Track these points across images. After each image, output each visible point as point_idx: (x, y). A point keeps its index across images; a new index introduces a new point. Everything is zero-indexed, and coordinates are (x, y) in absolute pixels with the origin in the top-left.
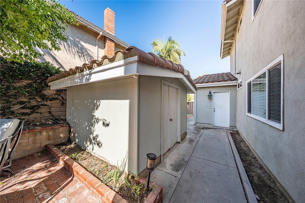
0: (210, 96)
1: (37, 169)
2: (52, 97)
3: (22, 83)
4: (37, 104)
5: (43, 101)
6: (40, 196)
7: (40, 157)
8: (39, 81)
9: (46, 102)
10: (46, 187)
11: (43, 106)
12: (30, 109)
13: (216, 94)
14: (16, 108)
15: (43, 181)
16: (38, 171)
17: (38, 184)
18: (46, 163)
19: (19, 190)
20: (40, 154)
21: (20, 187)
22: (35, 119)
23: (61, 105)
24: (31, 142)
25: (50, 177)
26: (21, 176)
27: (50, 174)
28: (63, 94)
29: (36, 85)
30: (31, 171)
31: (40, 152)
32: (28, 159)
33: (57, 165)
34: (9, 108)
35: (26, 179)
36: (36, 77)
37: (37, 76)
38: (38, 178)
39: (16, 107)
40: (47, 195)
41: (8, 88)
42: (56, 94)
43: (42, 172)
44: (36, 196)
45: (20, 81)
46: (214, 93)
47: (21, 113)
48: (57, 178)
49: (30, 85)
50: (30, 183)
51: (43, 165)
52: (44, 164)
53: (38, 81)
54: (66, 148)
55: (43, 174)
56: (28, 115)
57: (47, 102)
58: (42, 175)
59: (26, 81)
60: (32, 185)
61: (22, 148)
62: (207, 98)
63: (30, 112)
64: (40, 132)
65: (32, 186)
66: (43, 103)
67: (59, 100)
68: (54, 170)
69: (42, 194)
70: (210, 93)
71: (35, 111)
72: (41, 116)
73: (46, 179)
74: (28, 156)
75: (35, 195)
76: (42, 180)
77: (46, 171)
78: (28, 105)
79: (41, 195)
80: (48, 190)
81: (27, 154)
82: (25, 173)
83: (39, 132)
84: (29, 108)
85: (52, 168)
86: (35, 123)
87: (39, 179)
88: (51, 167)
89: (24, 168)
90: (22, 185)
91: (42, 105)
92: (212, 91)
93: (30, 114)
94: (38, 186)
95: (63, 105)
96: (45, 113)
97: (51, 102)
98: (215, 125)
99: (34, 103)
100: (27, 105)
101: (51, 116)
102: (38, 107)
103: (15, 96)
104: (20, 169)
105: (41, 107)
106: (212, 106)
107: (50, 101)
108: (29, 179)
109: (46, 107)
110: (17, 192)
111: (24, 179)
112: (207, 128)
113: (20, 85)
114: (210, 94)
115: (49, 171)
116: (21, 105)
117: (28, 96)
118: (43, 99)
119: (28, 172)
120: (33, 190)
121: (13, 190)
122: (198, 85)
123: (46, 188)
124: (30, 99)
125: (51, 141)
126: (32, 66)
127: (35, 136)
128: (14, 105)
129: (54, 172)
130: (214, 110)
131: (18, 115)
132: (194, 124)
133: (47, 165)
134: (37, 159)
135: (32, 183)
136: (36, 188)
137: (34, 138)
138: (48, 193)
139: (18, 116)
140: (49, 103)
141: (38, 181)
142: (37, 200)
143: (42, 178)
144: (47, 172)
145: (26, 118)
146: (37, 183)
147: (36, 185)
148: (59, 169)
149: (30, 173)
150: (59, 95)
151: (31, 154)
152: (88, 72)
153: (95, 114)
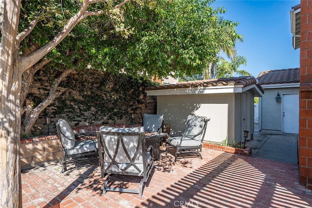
0: (278, 98)
13: (285, 97)
14: (129, 110)
28: (146, 99)
42: (143, 99)
46: (283, 95)
62: (274, 102)
66: (138, 106)
70: (278, 95)
72: (137, 116)
92: (281, 93)
96: (139, 114)
98: (284, 132)
105: (137, 109)
106: (281, 110)
112: (275, 134)
114: (278, 97)
122: (263, 86)
130: (284, 114)
132: (259, 131)
152: (202, 88)
153: (194, 114)
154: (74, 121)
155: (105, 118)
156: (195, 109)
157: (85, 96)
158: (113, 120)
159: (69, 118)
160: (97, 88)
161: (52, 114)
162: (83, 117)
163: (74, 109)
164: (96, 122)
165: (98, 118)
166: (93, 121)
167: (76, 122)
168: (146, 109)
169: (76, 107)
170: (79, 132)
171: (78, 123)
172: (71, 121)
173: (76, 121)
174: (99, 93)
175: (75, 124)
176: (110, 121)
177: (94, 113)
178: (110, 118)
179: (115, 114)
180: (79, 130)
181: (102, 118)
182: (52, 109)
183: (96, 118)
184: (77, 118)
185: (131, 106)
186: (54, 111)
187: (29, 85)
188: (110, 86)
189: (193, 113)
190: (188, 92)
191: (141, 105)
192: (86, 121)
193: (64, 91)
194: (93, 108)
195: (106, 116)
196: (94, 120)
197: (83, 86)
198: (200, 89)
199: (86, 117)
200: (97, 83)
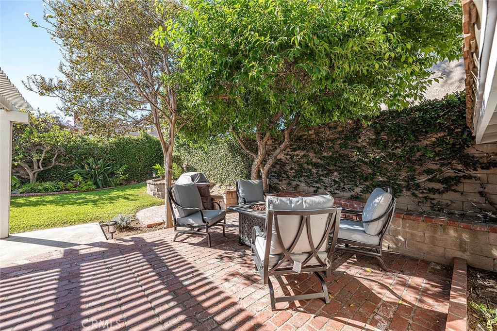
1: (413, 284)
2: (489, 159)
3: (430, 139)
4: (454, 175)
5: (467, 168)
6: (377, 317)
7: (434, 272)
8: (459, 130)
9: (475, 172)
10: (394, 314)
11: (465, 179)
12: (442, 183)
14: (421, 180)
15: (399, 304)
16: (410, 287)
17: (390, 303)
18: (432, 286)
19: (373, 291)
20: (438, 268)
21: (376, 288)
22: (452, 202)
24: (428, 240)
25: (413, 309)
26: (390, 278)
27: (416, 304)
29: (450, 138)
30: (404, 280)
31: (443, 265)
32: (417, 264)
33: (442, 302)
34: (413, 179)
35: (388, 285)
36: (453, 125)
37: (453, 121)
38: (400, 295)
39: (422, 178)
40: (382, 324)
41: (412, 149)
43: (412, 293)
44: (375, 312)
45: (426, 136)
47: (429, 188)
48: (418, 320)
49: (441, 141)
50: (388, 293)
51: (423, 285)
52: (427, 286)
53: (456, 130)
54: (492, 287)
55: (410, 296)
56: (439, 193)
57: (477, 171)
58: (407, 296)
59: (435, 136)
60: (387, 296)
61: (415, 242)
63: (443, 189)
64: (444, 228)
65: (384, 299)
66: (466, 173)
68: (429, 305)
69: (381, 316)
71: (453, 188)
72: (463, 198)
73: (405, 305)
74: (421, 261)
75: (376, 310)
76: (400, 302)
77: (418, 297)
78: (438, 176)
79: (379, 317)
80: (391, 320)
81: (421, 256)
82: (396, 278)
83: (441, 226)
84: (439, 181)
85: (430, 301)
86: (452, 211)
87: (400, 298)
88: (431, 298)
89: (402, 272)
90: (381, 288)
91: (465, 177)
93: (443, 192)
94: (388, 304)
96: (472, 194)
97: (485, 171)
99: (449, 172)
100: (436, 175)
101: (487, 202)
102: (458, 180)
103: (420, 161)
104: (397, 270)
105: (462, 180)
107: (482, 168)
108: (391, 288)
109: (473, 181)
110: (369, 291)
111: (388, 283)
113: (428, 143)
115: (421, 301)
116: (429, 175)
117: (439, 159)
118: (467, 165)
119: (400, 279)
120: (380, 303)
121: (370, 286)
123: (392, 316)
124: (442, 165)
125: (466, 253)
127: (435, 232)
128: (420, 174)
129: (425, 307)
131: (425, 191)
133: (429, 290)
134: (428, 272)
135: (388, 296)
136: (385, 304)
137: (432, 235)
138: (386, 324)
139: (424, 193)
140: (480, 173)
141: (395, 299)
142: (371, 317)
143: (403, 300)
144: (417, 299)
145: (437, 197)
146: (392, 300)
147: (388, 302)
148: (437, 310)
149: (399, 282)
151: (428, 260)
154: (312, 186)
155: (358, 190)
157: (322, 158)
159: (307, 182)
161: (293, 177)
162: (322, 184)
163: (311, 172)
164: (341, 194)
165: (344, 187)
169: (314, 171)
171: (317, 190)
172: (309, 187)
173: (315, 187)
174: (344, 151)
175: (314, 190)
177: (337, 180)
181: (351, 189)
182: (293, 172)
183: (339, 187)
184: (315, 184)
191: (481, 171)
192: (326, 189)
193: (302, 154)
194: (335, 174)
195: (358, 186)
196: (338, 190)
197: (321, 145)
199: (327, 185)
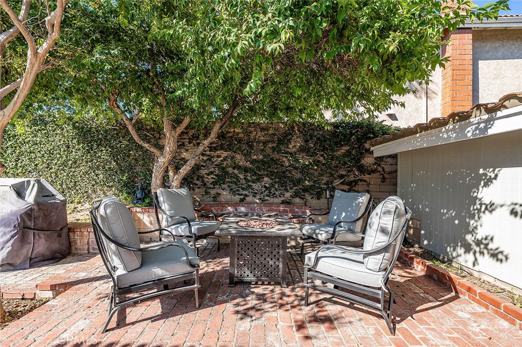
2: (371, 167)
3: (341, 151)
4: (355, 179)
5: (361, 174)
9: (364, 176)
11: (360, 181)
12: (348, 185)
14: (336, 184)
23: (382, 182)
28: (384, 163)
34: (332, 182)
39: (337, 181)
42: (375, 163)
45: (340, 148)
49: (350, 153)
59: (346, 148)
66: (360, 177)
67: (378, 173)
71: (353, 189)
88: (406, 269)
95: (384, 181)
97: (369, 176)
99: (352, 178)
100: (346, 179)
102: (356, 182)
103: (337, 168)
105: (358, 182)
107: (368, 174)
109: (364, 182)
116: (341, 179)
117: (347, 167)
118: (361, 171)
124: (349, 171)
126: (354, 127)
128: (335, 179)
148: (420, 275)
150: (379, 165)
152: (486, 117)
153: (479, 196)
154: (239, 194)
155: (288, 195)
156: (482, 182)
157: (253, 162)
158: (303, 199)
159: (231, 189)
160: (273, 149)
161: (211, 184)
162: (250, 190)
163: (237, 178)
164: (271, 200)
165: (275, 193)
166: (266, 198)
167: (242, 197)
168: (383, 184)
169: (242, 176)
170: (236, 210)
171: (244, 198)
172: (235, 195)
173: (241, 195)
174: (276, 156)
175: (240, 199)
176: (297, 200)
177: (267, 185)
178: (296, 195)
179: (306, 190)
180: (237, 208)
181: (281, 194)
182: (212, 178)
183: (270, 193)
184: (241, 192)
185: (342, 177)
186: (214, 180)
187: (171, 149)
188: (296, 143)
189: (475, 194)
190: (446, 136)
191: (367, 176)
192: (255, 196)
193: (225, 155)
194: (266, 179)
195: (288, 191)
196: (268, 196)
197: (251, 147)
198: (479, 123)
199: (256, 191)
200: (273, 141)
